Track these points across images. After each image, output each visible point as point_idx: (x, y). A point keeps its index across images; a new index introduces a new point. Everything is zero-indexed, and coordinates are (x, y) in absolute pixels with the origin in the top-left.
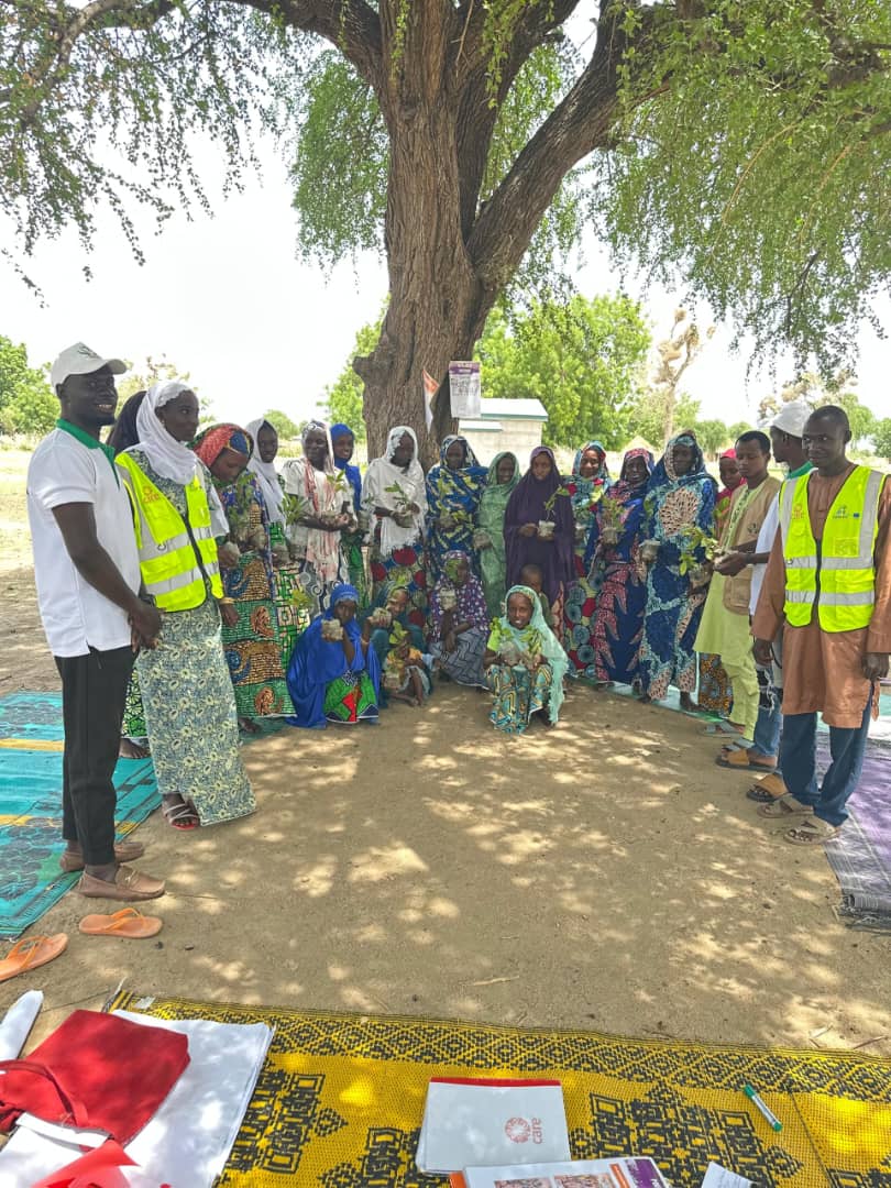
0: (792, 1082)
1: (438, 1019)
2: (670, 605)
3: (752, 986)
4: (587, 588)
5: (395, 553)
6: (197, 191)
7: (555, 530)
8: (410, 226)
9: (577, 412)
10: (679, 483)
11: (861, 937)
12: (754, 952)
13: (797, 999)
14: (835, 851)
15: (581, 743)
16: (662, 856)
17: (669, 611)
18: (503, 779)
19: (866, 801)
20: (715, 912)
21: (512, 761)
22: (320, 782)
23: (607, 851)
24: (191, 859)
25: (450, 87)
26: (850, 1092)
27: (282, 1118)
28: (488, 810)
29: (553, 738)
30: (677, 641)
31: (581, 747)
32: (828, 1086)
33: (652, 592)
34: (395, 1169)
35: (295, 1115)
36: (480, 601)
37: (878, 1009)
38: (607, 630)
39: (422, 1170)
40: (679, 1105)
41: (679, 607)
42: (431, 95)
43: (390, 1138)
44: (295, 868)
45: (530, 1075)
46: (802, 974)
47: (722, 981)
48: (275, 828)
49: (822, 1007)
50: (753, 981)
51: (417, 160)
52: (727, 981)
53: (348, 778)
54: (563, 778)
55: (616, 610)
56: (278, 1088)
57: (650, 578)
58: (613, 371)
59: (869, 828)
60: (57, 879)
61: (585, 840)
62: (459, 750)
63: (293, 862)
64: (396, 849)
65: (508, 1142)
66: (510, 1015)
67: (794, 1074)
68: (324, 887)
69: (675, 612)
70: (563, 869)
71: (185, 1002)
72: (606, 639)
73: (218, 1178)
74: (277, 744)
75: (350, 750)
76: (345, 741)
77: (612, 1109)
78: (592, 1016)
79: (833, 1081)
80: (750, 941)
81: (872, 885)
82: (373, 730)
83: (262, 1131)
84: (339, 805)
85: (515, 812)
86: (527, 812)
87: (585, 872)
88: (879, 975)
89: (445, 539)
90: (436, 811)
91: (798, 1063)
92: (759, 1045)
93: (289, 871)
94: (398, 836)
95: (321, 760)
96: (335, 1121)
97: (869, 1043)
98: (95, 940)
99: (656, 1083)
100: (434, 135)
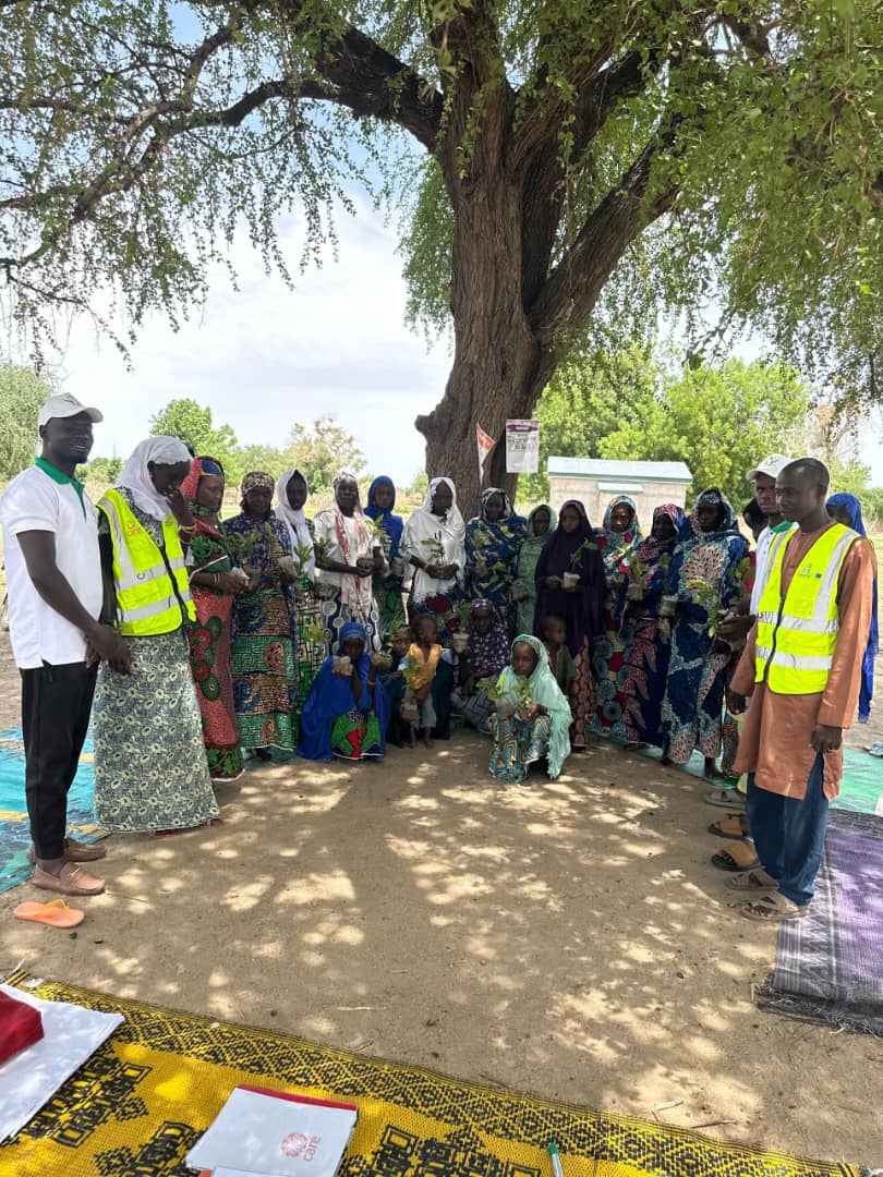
0: (605, 1149)
1: (283, 1036)
2: (694, 664)
3: (619, 1050)
4: (614, 641)
5: (429, 599)
6: (280, 265)
7: (579, 582)
8: (471, 293)
9: (727, 475)
10: (706, 538)
11: (767, 1020)
12: (641, 1017)
13: (661, 1069)
14: (789, 930)
15: (576, 798)
16: (597, 914)
17: (691, 671)
18: (476, 824)
19: (856, 883)
20: (622, 974)
21: (494, 807)
22: (300, 810)
23: (543, 903)
24: (144, 865)
25: (507, 163)
26: (664, 1168)
27: (94, 1098)
28: (443, 852)
29: (548, 790)
30: (700, 704)
31: (572, 802)
32: (640, 1160)
33: (675, 650)
34: (167, 1160)
35: (106, 1098)
36: (504, 649)
37: (745, 1091)
38: (636, 688)
39: (189, 1166)
40: (474, 1151)
41: (701, 667)
42: (490, 170)
43: (177, 1133)
44: (231, 884)
45: (340, 1098)
46: (681, 1046)
47: (590, 1041)
48: (234, 846)
49: (683, 1082)
50: (622, 1045)
51: (476, 230)
52: (595, 1041)
53: (326, 809)
54: (537, 829)
55: (646, 667)
56: (105, 1072)
57: (674, 635)
58: (767, 435)
59: (844, 911)
60: (21, 869)
61: (526, 889)
62: (446, 793)
63: (233, 878)
64: (334, 877)
65: (280, 1153)
66: (358, 1041)
67: (611, 1140)
68: (249, 903)
69: (698, 672)
70: (486, 915)
71: (68, 987)
72: (635, 698)
73: (8, 1139)
74: (277, 773)
75: (341, 784)
76: (344, 775)
77: (403, 1143)
78: (436, 1055)
79: (651, 1155)
80: (644, 1007)
81: (812, 969)
82: (374, 768)
83: (70, 1107)
84: (305, 832)
85: (470, 856)
86: (483, 858)
87: (508, 920)
88: (767, 1060)
89: (481, 589)
90: (393, 848)
91: (623, 1131)
92: (591, 1108)
93: (225, 885)
94: (342, 867)
95: (312, 790)
96: (139, 1109)
97: (714, 1124)
98: (25, 924)
99: (462, 1127)
100: (492, 208)
